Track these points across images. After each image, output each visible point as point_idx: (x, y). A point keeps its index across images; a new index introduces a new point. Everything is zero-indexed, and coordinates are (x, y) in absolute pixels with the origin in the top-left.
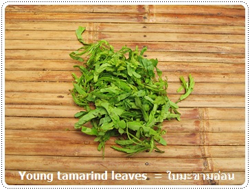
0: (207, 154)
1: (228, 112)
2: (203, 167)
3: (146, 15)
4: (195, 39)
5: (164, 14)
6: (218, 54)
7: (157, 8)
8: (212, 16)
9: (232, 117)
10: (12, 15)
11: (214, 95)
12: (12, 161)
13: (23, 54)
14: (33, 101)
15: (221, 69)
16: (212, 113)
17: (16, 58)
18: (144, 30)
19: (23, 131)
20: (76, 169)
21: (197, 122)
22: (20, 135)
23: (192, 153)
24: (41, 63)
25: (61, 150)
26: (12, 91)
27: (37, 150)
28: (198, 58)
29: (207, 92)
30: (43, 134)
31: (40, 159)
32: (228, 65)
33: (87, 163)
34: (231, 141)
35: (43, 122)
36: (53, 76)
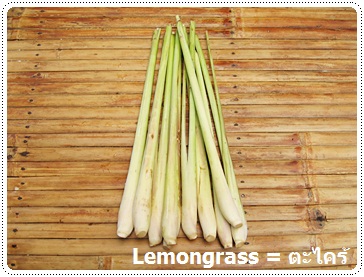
0: (311, 185)
1: (333, 137)
2: (307, 199)
3: (233, 30)
4: (291, 56)
5: (254, 29)
6: (319, 73)
8: (310, 29)
12: (86, 196)
13: (91, 76)
15: (323, 89)
16: (315, 139)
17: (83, 81)
18: (232, 46)
21: (298, 149)
23: (294, 183)
29: (308, 115)
34: (339, 169)
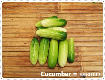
7: (62, 7)
9: (92, 50)
10: (6, 12)
11: (85, 42)
14: (15, 46)
19: (11, 57)
20: (31, 71)
22: (10, 58)
24: (18, 30)
25: (26, 64)
26: (7, 42)
27: (16, 64)
28: (79, 27)
30: (19, 58)
31: (18, 68)
32: (90, 30)
33: (36, 69)
35: (19, 53)
36: (22, 36)
